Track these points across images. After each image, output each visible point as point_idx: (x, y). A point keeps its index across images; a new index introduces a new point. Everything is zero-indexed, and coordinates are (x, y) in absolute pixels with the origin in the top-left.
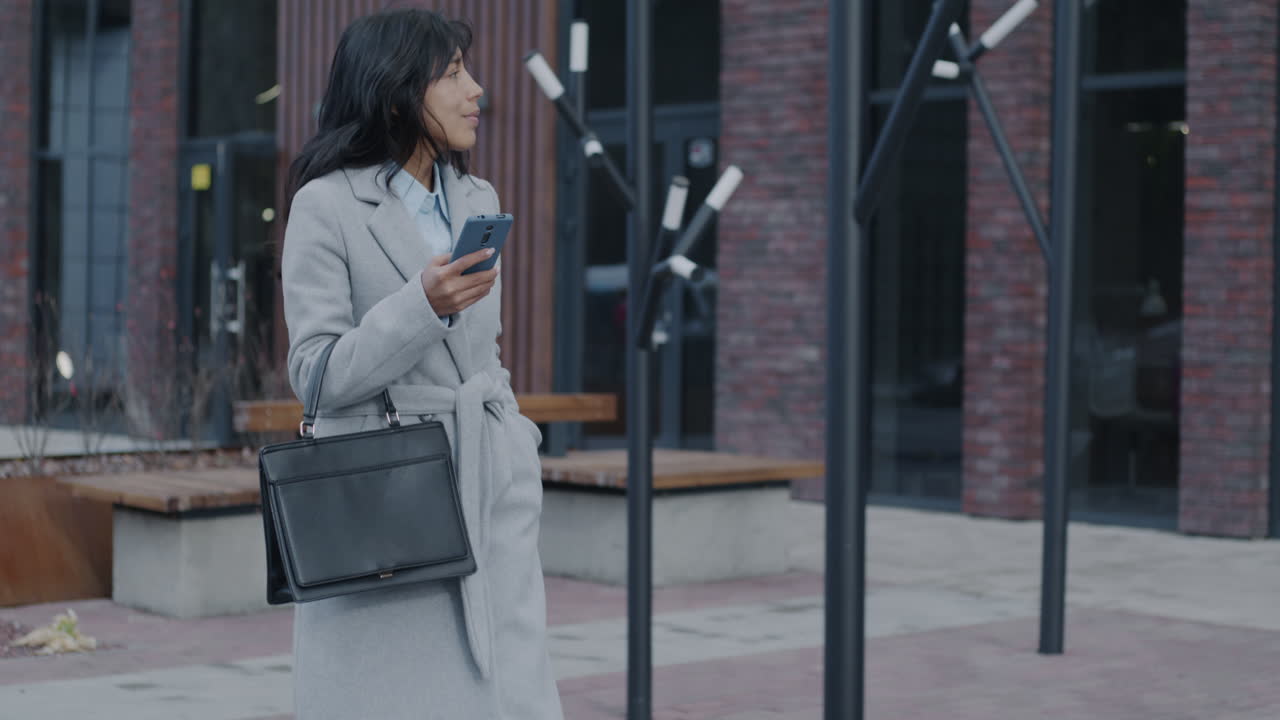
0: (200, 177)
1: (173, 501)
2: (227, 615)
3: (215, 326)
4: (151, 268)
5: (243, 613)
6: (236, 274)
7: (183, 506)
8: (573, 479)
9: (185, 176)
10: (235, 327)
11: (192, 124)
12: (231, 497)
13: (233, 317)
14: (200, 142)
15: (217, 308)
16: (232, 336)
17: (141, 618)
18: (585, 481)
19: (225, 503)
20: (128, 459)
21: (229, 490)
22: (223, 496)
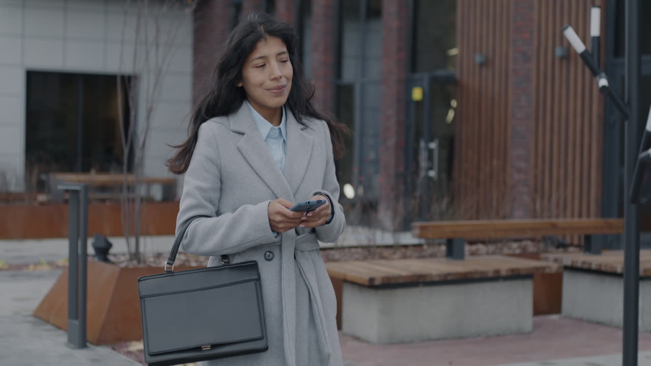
0: (417, 94)
1: (372, 280)
2: (402, 343)
3: (422, 174)
4: (392, 142)
5: (412, 342)
6: (433, 145)
7: (377, 283)
8: (603, 268)
9: (409, 93)
10: (432, 174)
11: (413, 65)
12: (405, 277)
13: (431, 168)
14: (417, 76)
15: (423, 163)
16: (430, 179)
17: (355, 344)
18: (610, 270)
19: (401, 281)
20: (359, 250)
21: (404, 273)
22: (400, 277)
